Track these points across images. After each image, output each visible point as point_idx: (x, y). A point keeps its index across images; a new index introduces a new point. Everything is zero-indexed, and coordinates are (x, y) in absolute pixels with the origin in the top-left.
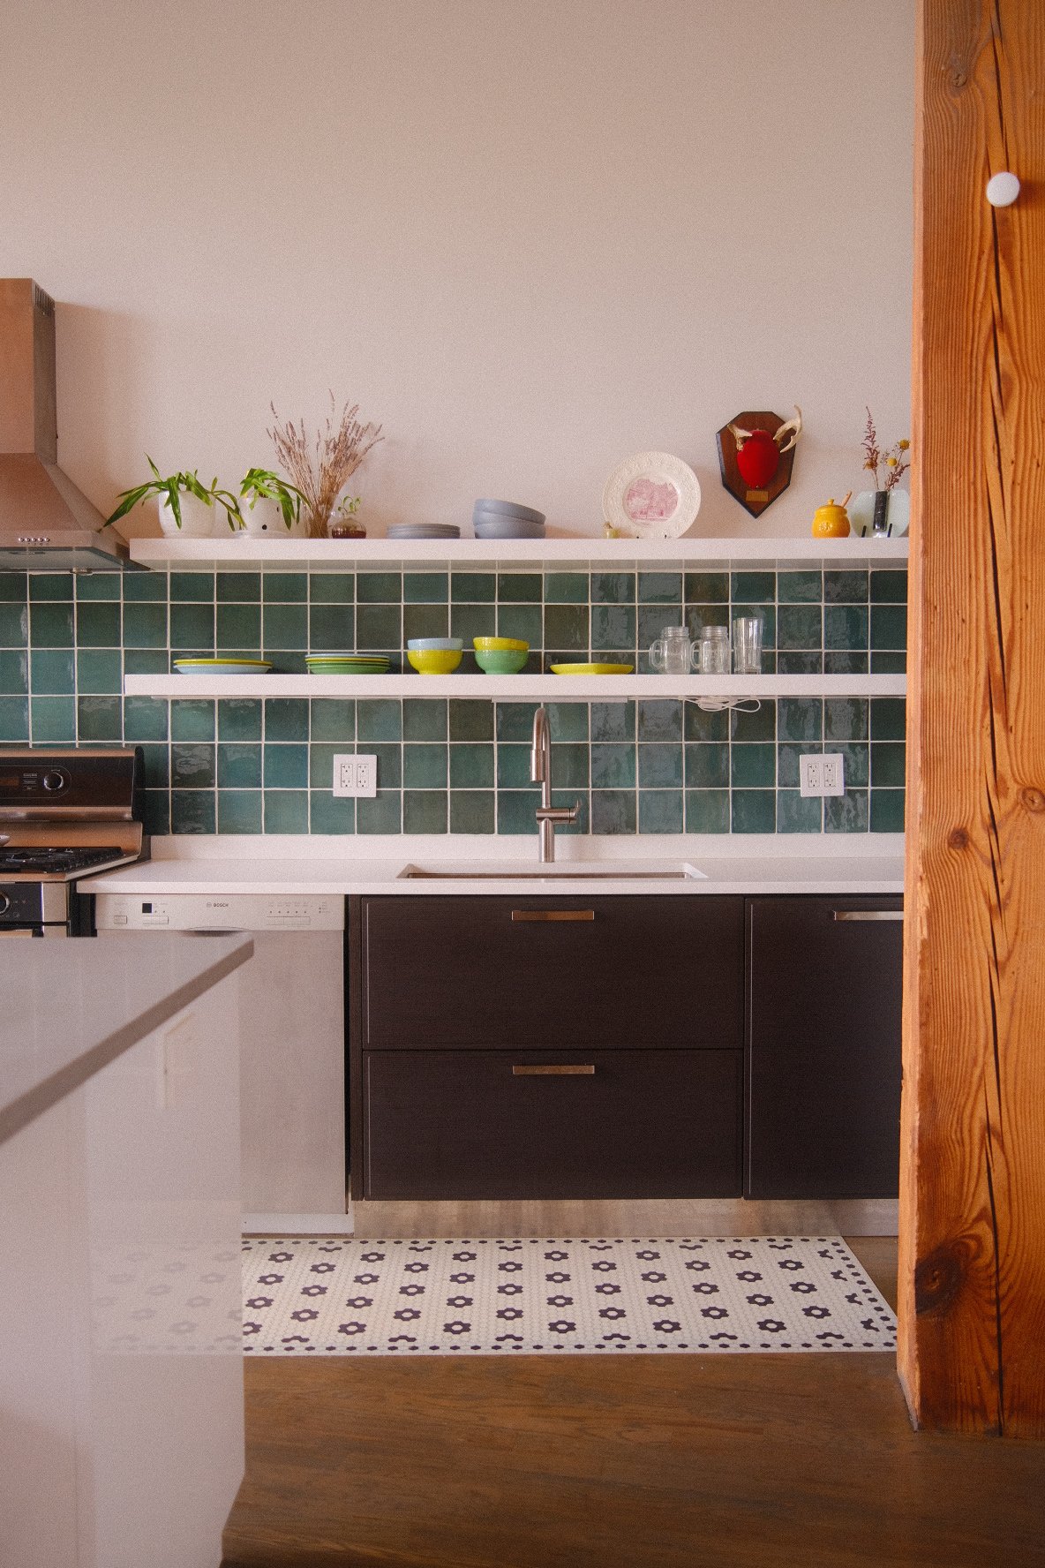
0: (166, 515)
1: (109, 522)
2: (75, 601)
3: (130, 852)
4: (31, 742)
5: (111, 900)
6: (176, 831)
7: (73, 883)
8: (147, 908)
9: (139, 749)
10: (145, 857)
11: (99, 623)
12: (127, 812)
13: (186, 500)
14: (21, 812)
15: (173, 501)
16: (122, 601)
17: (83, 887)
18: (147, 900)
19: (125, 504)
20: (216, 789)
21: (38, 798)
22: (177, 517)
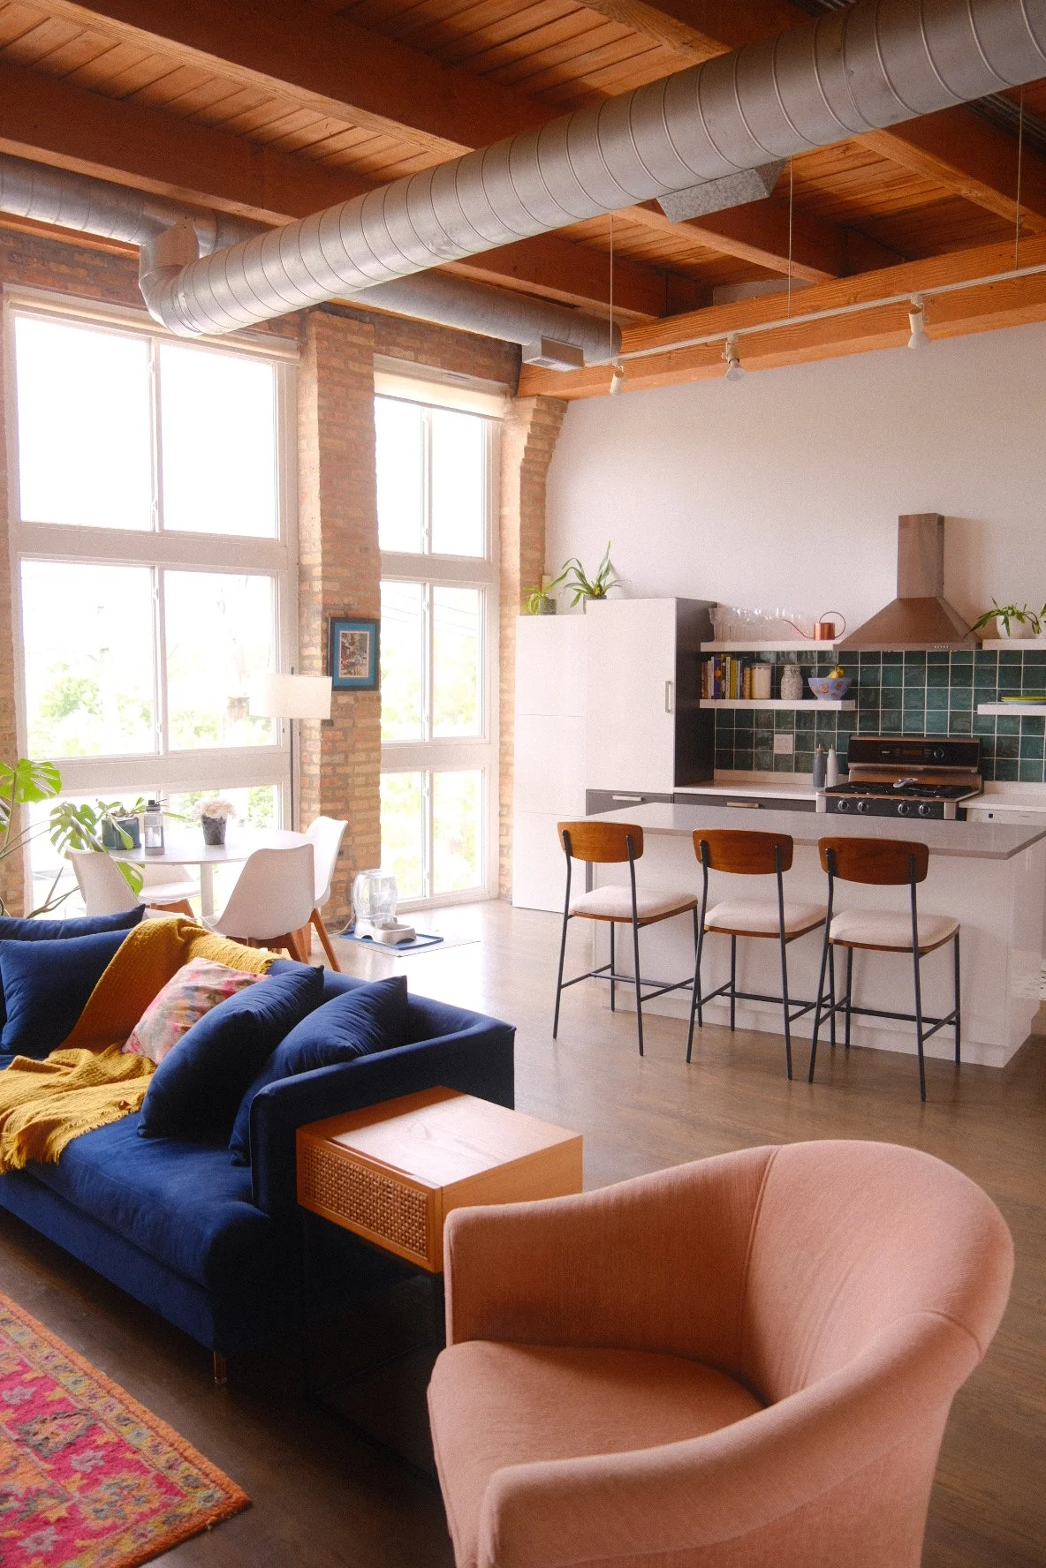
0: (1001, 628)
1: (973, 630)
2: (950, 664)
3: (976, 789)
4: (925, 733)
5: (975, 811)
6: (997, 779)
7: (958, 802)
8: (991, 816)
9: (981, 739)
10: (982, 792)
11: (962, 675)
12: (974, 770)
13: (1013, 621)
14: (921, 767)
15: (1006, 621)
16: (974, 664)
17: (962, 805)
18: (991, 812)
19: (981, 622)
20: (1019, 759)
21: (932, 761)
22: (1008, 630)
